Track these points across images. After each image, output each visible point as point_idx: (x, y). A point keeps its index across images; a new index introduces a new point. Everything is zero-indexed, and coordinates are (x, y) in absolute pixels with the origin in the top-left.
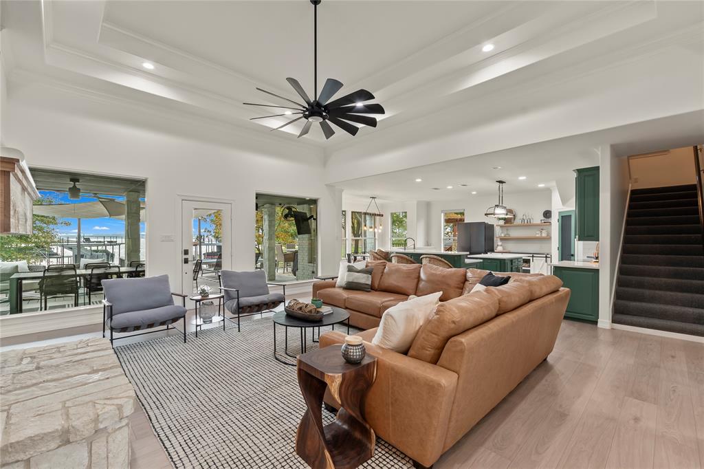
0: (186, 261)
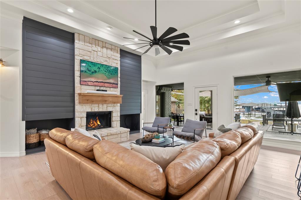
0: (196, 114)
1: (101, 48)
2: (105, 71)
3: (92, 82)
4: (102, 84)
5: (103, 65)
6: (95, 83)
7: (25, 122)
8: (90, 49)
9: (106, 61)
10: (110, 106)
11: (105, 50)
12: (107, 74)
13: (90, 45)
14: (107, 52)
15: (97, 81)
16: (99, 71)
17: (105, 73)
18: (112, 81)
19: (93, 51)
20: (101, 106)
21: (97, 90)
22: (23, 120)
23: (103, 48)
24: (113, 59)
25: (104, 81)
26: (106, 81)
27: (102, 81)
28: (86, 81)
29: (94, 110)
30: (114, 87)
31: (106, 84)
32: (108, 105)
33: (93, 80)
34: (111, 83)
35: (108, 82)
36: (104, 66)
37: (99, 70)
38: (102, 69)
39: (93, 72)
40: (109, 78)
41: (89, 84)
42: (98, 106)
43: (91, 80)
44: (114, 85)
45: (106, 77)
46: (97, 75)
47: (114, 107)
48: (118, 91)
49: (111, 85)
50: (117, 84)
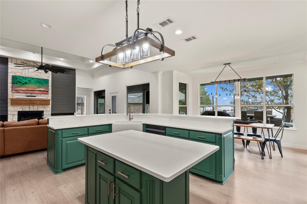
3: (23, 91)
4: (32, 92)
5: (33, 78)
6: (26, 91)
10: (40, 107)
15: (28, 89)
16: (29, 83)
17: (36, 83)
18: (42, 89)
20: (31, 107)
21: (27, 96)
26: (36, 90)
28: (17, 90)
32: (39, 106)
33: (24, 89)
34: (41, 91)
35: (38, 90)
36: (35, 79)
38: (32, 81)
39: (24, 84)
40: (39, 88)
41: (20, 91)
42: (29, 107)
43: (22, 89)
44: (44, 92)
45: (37, 86)
46: (27, 85)
47: (45, 108)
48: (49, 97)
49: (41, 92)
50: (48, 91)
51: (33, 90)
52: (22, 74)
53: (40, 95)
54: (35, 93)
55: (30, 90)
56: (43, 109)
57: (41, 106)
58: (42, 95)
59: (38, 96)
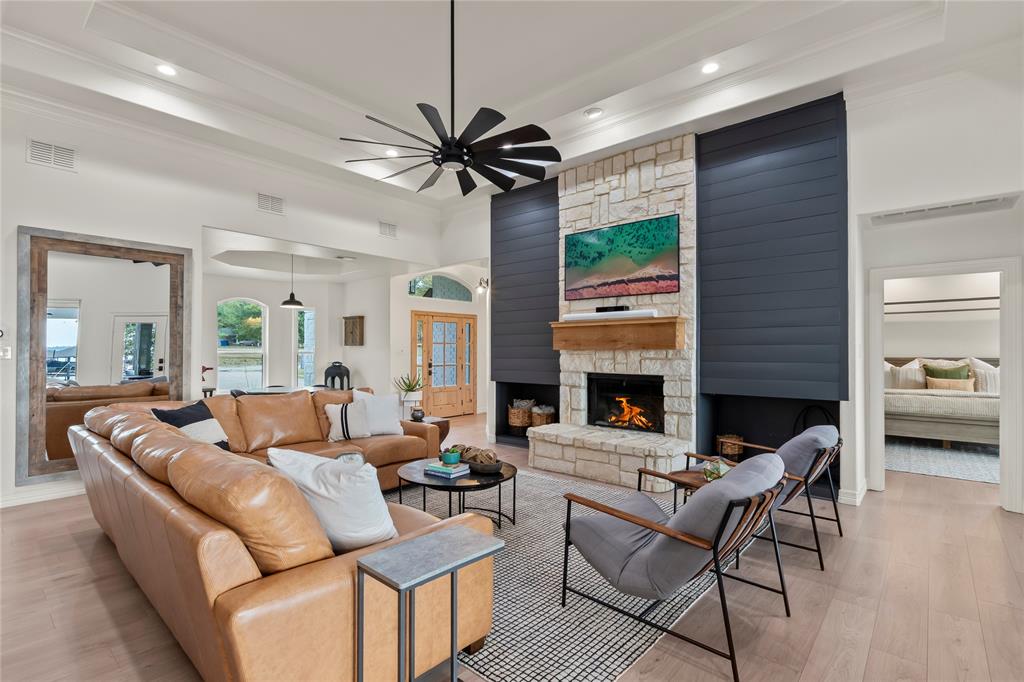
1: (620, 174)
2: (630, 245)
3: (591, 289)
4: (619, 288)
5: (620, 228)
6: (600, 290)
7: (495, 383)
8: (589, 196)
9: (637, 208)
10: (651, 359)
11: (633, 174)
12: (636, 251)
13: (589, 185)
14: (640, 177)
15: (606, 281)
16: (610, 251)
17: (630, 248)
18: (652, 271)
19: (597, 198)
20: (620, 356)
21: (599, 310)
22: (492, 380)
23: (625, 172)
24: (663, 190)
25: (625, 278)
26: (631, 276)
27: (620, 279)
28: (576, 290)
29: (601, 368)
30: (661, 290)
31: (632, 285)
32: (645, 354)
33: (595, 281)
34: (650, 279)
35: (639, 277)
36: (627, 228)
37: (609, 247)
38: (619, 240)
39: (594, 259)
40: (642, 265)
41: (585, 293)
42: (614, 359)
43: (589, 284)
44: (662, 283)
45: (633, 261)
46: (605, 263)
47: (668, 363)
48: (684, 306)
49: (650, 286)
50: (677, 277)
51: (622, 282)
52: (591, 222)
53: (647, 299)
54: (630, 295)
55: (613, 283)
56: (662, 366)
57: (652, 354)
58: (657, 298)
59: (639, 306)
